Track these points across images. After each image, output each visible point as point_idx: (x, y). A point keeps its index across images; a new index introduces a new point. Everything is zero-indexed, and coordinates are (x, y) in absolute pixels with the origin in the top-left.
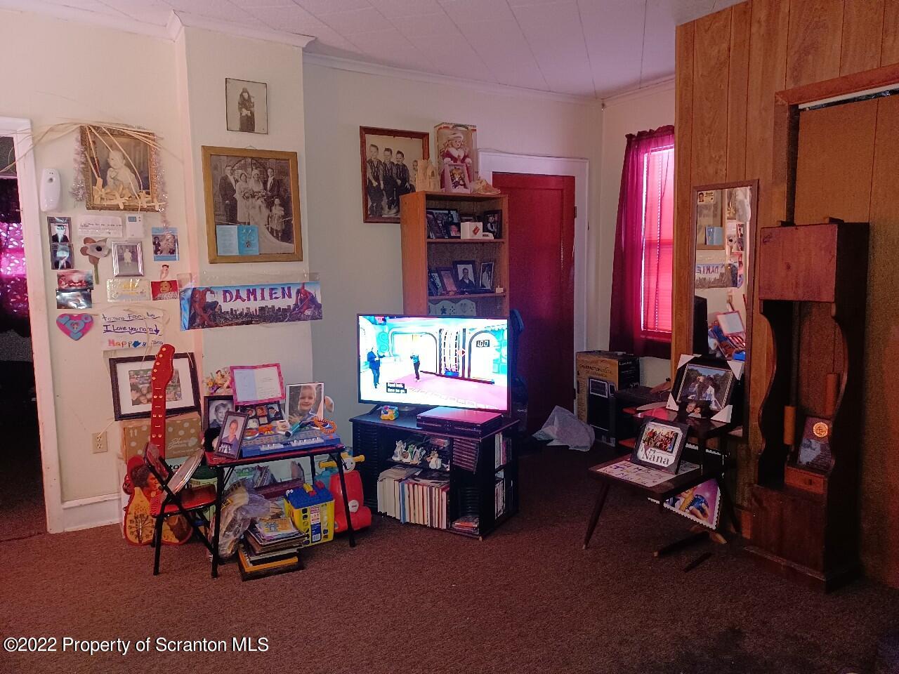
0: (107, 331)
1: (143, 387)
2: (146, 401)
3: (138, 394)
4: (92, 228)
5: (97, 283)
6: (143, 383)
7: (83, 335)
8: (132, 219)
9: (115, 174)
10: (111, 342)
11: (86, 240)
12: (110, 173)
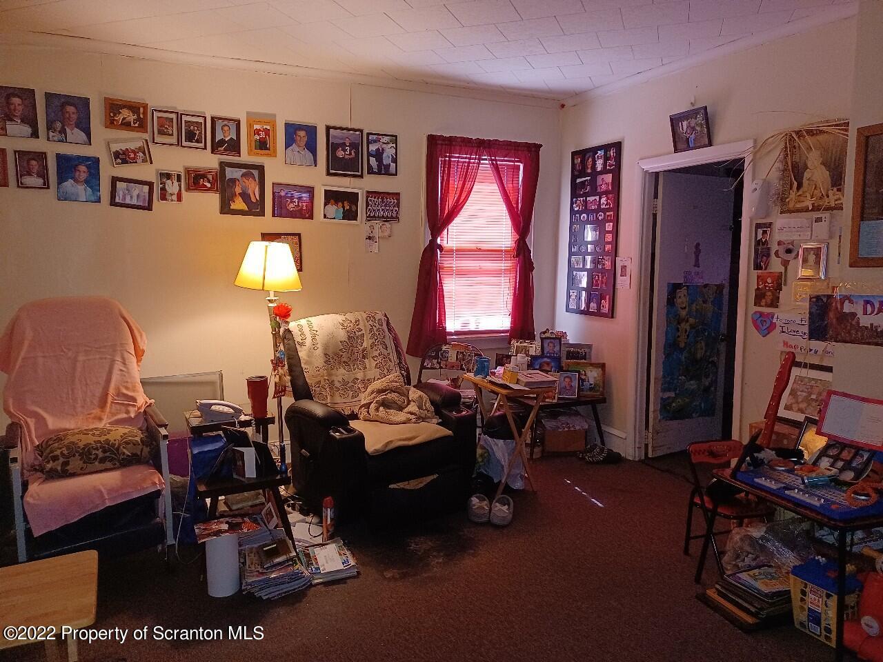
0: (783, 332)
1: (800, 395)
2: (797, 409)
3: (793, 401)
4: (786, 232)
5: (785, 285)
6: (802, 391)
7: (769, 333)
8: (818, 220)
9: (810, 174)
10: (785, 344)
11: (779, 243)
12: (807, 175)
